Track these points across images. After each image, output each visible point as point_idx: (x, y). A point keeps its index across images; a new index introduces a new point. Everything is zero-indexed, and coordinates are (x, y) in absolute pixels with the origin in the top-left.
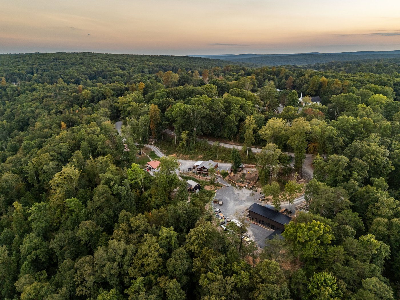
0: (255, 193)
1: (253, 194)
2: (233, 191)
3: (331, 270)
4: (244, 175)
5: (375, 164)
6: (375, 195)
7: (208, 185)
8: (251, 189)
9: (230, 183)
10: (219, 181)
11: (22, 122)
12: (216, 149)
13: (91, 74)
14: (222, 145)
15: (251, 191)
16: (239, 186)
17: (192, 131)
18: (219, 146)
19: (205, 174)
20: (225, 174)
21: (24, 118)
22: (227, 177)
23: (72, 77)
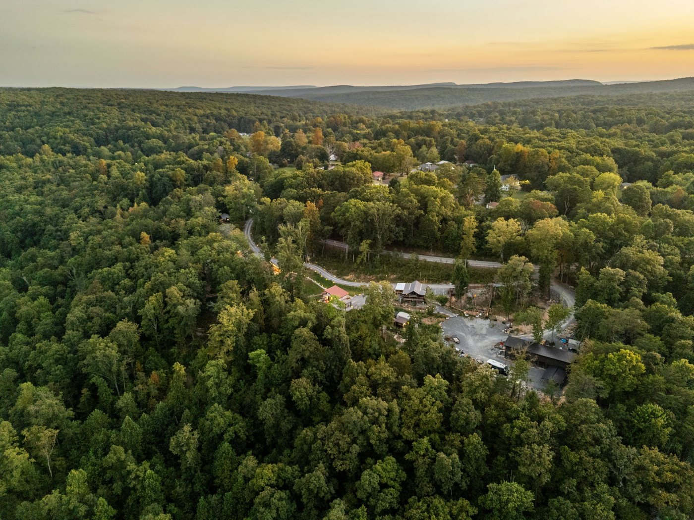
0: (495, 323)
1: (493, 326)
2: (463, 322)
3: (653, 401)
4: (470, 299)
5: (652, 276)
6: (669, 314)
7: (425, 317)
8: (487, 318)
9: (454, 312)
10: (437, 310)
11: (21, 231)
12: (415, 264)
13: (98, 134)
14: (422, 258)
15: (488, 321)
16: (470, 315)
17: (375, 239)
18: (417, 260)
19: (415, 301)
20: (443, 301)
21: (25, 225)
22: (448, 304)
23: (65, 141)
